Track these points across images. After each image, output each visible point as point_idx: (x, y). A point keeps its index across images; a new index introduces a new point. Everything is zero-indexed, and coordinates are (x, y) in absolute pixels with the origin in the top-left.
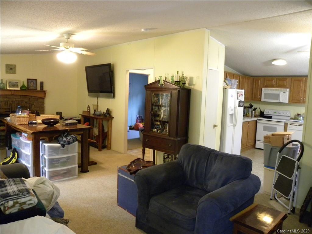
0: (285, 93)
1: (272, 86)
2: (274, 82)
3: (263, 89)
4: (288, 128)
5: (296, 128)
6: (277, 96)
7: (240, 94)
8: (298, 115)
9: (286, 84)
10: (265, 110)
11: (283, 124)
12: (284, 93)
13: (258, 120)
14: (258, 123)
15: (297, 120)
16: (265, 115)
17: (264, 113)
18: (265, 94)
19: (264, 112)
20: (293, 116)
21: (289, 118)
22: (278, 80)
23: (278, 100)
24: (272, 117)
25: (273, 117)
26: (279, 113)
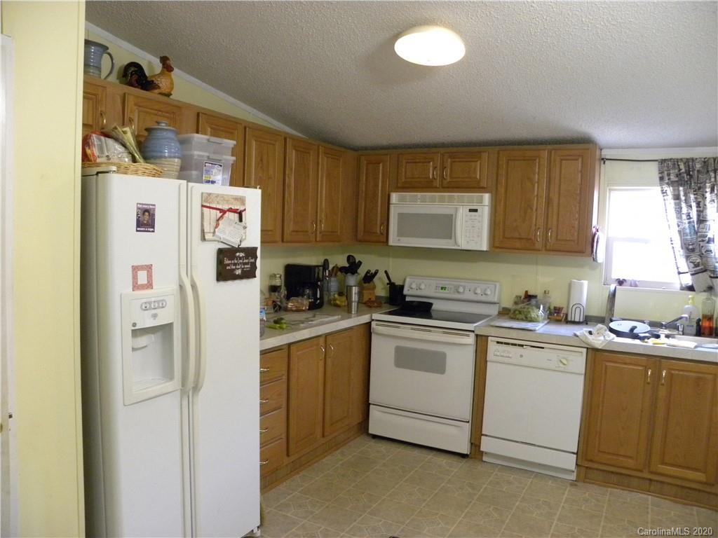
0: (476, 211)
1: (426, 185)
2: (435, 168)
3: (394, 197)
4: (490, 356)
5: (521, 356)
6: (446, 225)
7: (223, 212)
8: (529, 297)
9: (478, 177)
10: (408, 280)
11: (471, 340)
12: (471, 210)
13: (373, 324)
14: (373, 337)
15: (522, 320)
16: (408, 299)
17: (406, 292)
18: (402, 216)
19: (402, 287)
20: (508, 303)
21: (494, 311)
22: (449, 160)
23: (452, 241)
24: (431, 304)
25: (437, 306)
26: (458, 292)
